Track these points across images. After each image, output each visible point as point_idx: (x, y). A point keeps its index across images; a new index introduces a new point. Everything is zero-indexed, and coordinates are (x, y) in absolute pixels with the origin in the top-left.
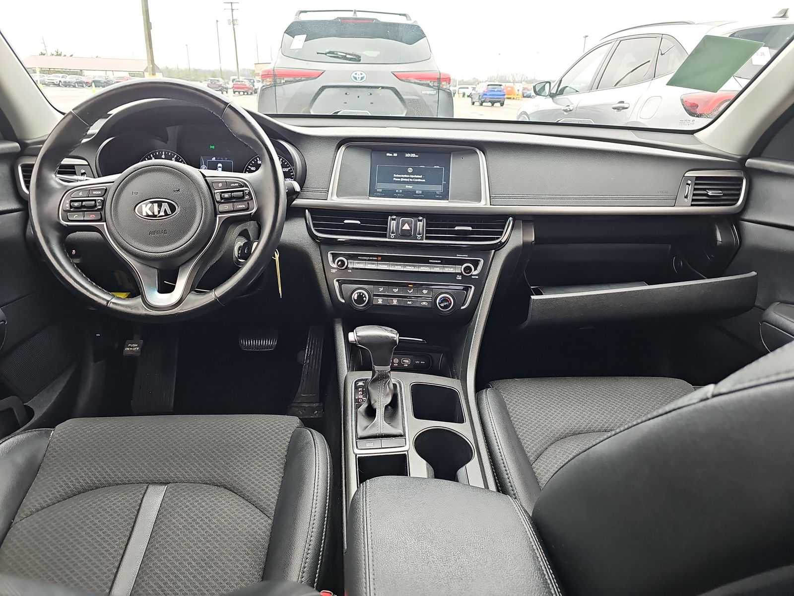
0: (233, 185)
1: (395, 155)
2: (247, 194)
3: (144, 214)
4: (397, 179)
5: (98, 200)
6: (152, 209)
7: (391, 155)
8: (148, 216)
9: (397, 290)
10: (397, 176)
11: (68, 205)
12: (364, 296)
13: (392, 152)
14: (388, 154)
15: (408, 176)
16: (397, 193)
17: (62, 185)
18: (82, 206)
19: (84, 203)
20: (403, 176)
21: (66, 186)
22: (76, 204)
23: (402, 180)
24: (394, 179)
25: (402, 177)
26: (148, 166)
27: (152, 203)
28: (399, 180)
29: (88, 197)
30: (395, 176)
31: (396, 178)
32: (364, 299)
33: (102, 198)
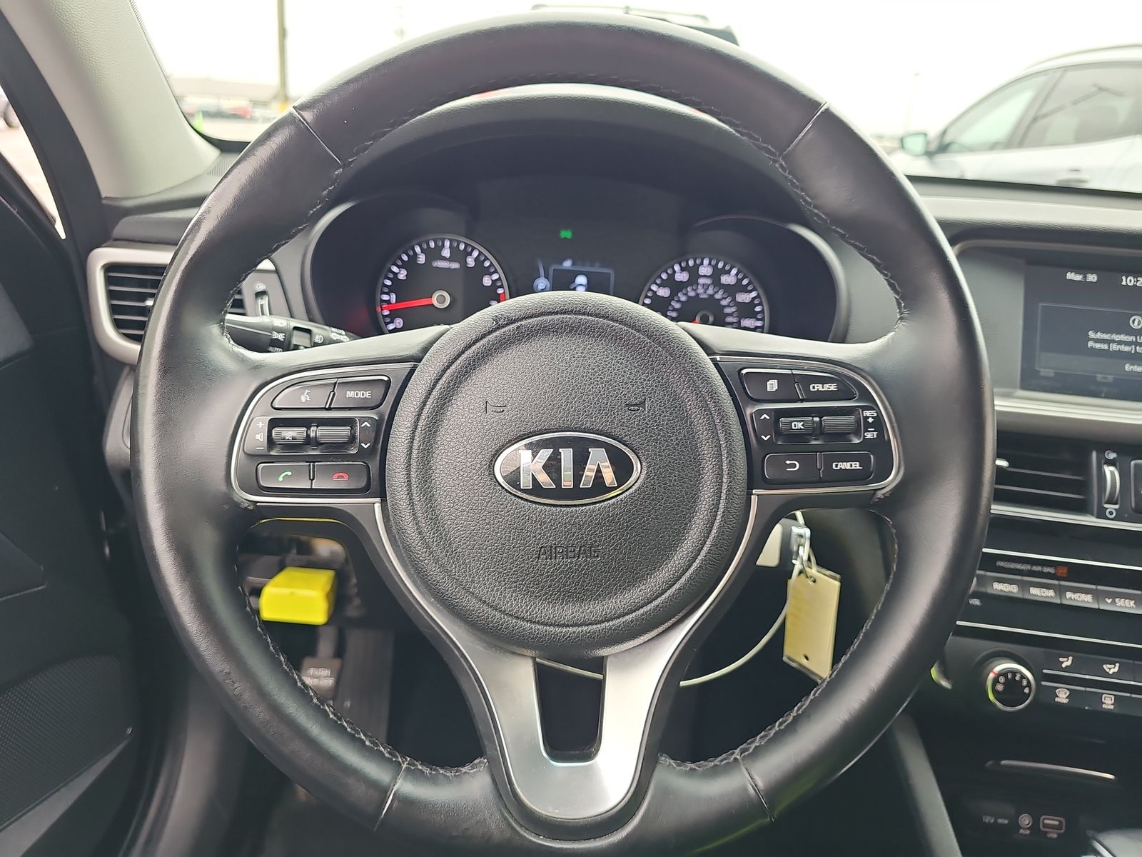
0: (819, 387)
1: (1092, 278)
2: (871, 425)
3: (526, 482)
4: (1098, 346)
5: (363, 420)
6: (552, 467)
7: (1079, 277)
8: (537, 489)
9: (1116, 669)
10: (1100, 335)
11: (261, 437)
12: (1025, 683)
13: (1082, 268)
14: (1071, 276)
15: (1131, 338)
16: (1100, 384)
17: (243, 360)
18: (309, 441)
19: (315, 432)
20: (1116, 337)
21: (257, 367)
22: (289, 434)
23: (1114, 347)
24: (1091, 344)
25: (1114, 341)
26: (542, 314)
27: (556, 444)
28: (1105, 347)
29: (330, 409)
30: (1092, 335)
31: (1097, 341)
32: (1027, 690)
33: (372, 415)
